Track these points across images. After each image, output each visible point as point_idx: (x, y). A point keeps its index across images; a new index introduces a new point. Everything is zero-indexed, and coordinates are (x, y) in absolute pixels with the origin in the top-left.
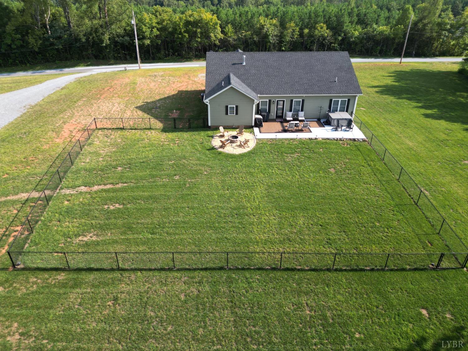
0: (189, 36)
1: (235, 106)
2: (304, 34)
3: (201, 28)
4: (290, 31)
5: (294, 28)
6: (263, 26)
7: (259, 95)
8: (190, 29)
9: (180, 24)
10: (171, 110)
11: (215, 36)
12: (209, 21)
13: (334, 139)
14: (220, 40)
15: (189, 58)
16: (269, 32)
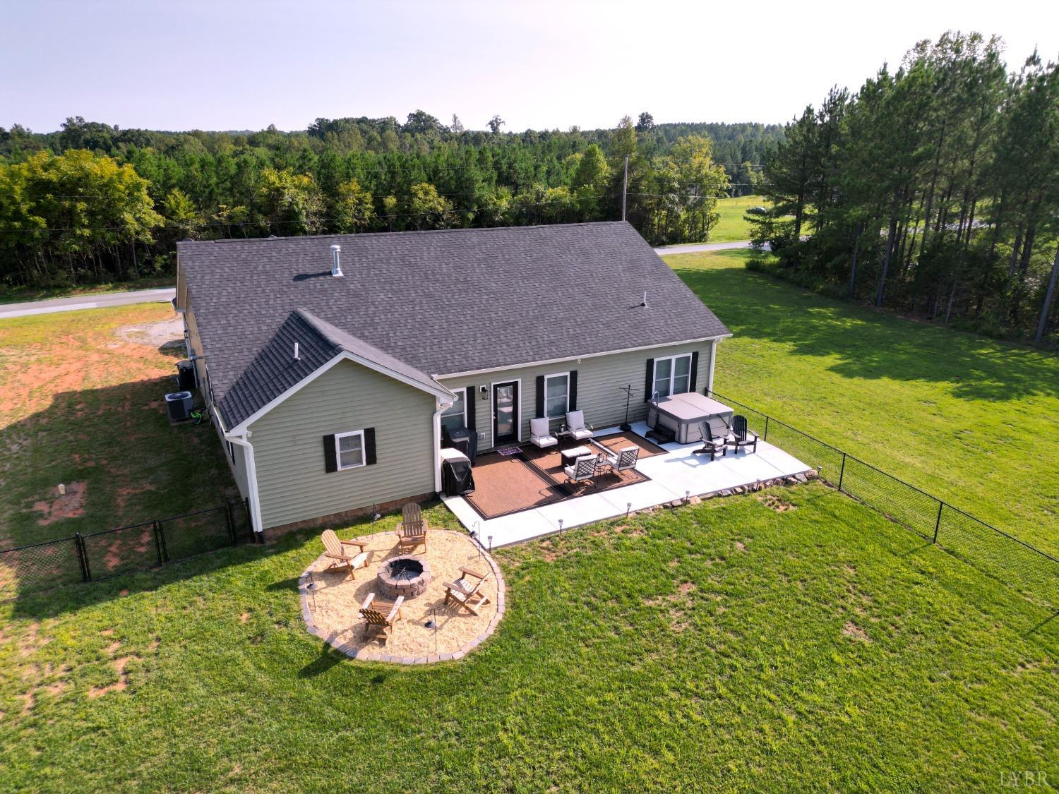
0: (48, 223)
1: (362, 432)
2: (387, 209)
3: (87, 200)
4: (351, 200)
5: (361, 196)
6: (277, 190)
7: (435, 376)
8: (50, 202)
9: (12, 190)
10: (42, 485)
11: (138, 220)
12: (111, 180)
13: (733, 491)
14: (156, 231)
15: (59, 287)
16: (297, 204)
